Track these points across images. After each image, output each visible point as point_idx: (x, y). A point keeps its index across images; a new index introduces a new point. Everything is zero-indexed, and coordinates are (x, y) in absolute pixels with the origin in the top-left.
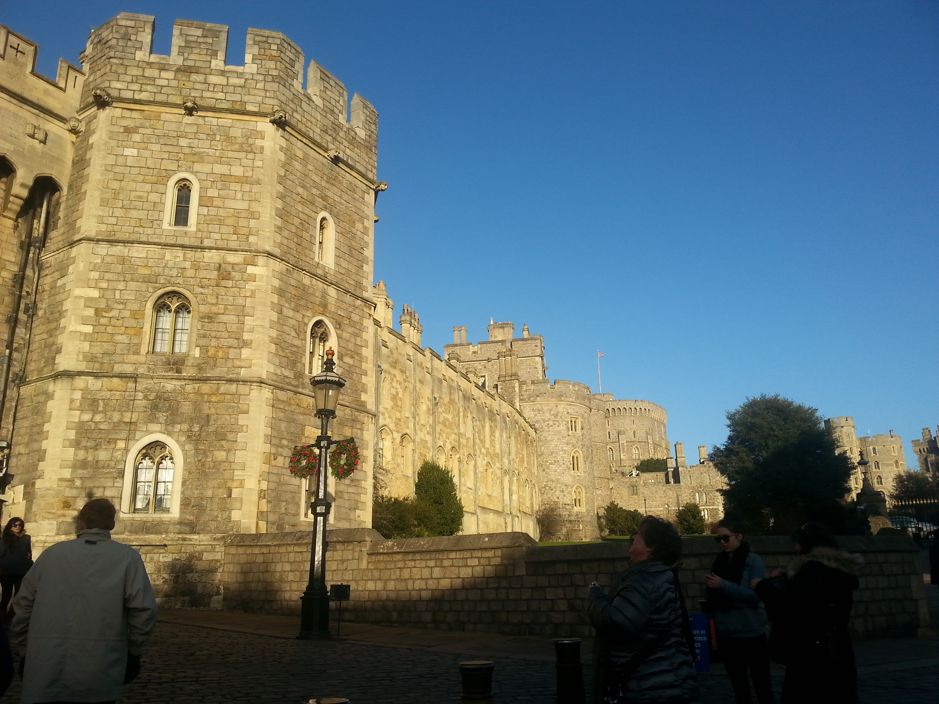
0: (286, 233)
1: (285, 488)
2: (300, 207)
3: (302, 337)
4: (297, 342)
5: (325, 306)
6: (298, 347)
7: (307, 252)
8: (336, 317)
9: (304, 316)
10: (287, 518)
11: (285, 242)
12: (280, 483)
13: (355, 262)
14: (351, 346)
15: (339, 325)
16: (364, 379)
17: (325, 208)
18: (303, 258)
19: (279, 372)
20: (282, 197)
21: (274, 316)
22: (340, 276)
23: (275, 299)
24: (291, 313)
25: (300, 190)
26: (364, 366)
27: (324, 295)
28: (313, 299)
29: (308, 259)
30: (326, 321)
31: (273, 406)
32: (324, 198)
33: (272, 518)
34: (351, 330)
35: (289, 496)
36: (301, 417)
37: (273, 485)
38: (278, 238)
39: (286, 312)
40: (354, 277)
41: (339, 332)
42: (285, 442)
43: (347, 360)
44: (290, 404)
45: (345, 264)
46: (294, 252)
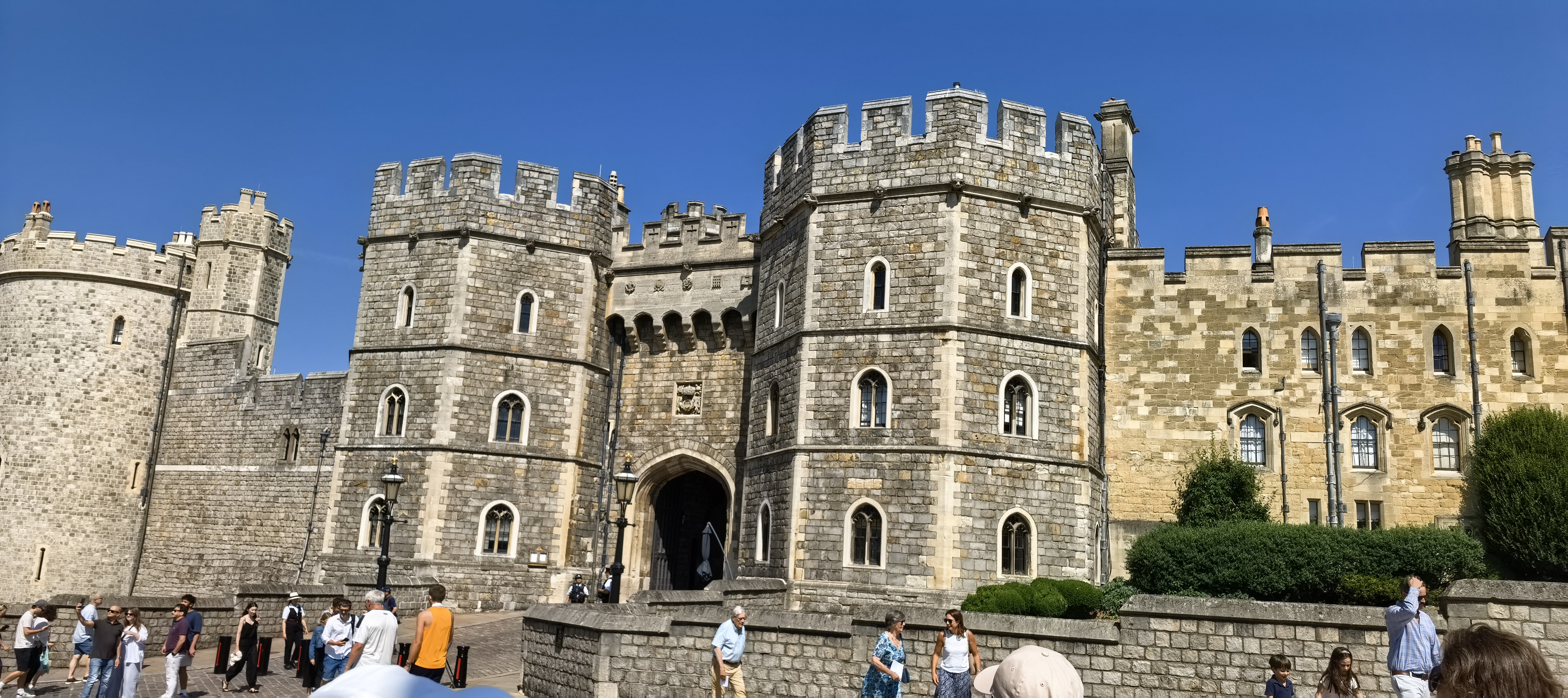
0: (825, 303)
1: (825, 538)
2: (842, 269)
3: (845, 394)
4: (837, 402)
5: (874, 355)
6: (839, 406)
7: (852, 309)
8: (891, 360)
9: (846, 374)
10: (827, 565)
11: (824, 312)
12: (818, 534)
13: (920, 290)
14: (912, 385)
15: (894, 367)
16: (934, 415)
17: (876, 253)
18: (847, 317)
19: (819, 434)
20: (820, 272)
21: (812, 386)
22: (897, 315)
23: (813, 369)
24: (830, 377)
25: (842, 252)
26: (935, 400)
27: (872, 344)
28: (858, 353)
29: (853, 316)
30: (877, 368)
31: (810, 467)
32: (875, 242)
33: (810, 564)
34: (911, 367)
35: (829, 545)
36: (842, 471)
37: (811, 537)
38: (818, 311)
39: (824, 377)
40: (918, 308)
41: (894, 375)
42: (823, 497)
43: (906, 400)
44: (828, 462)
45: (903, 300)
46: (835, 317)
